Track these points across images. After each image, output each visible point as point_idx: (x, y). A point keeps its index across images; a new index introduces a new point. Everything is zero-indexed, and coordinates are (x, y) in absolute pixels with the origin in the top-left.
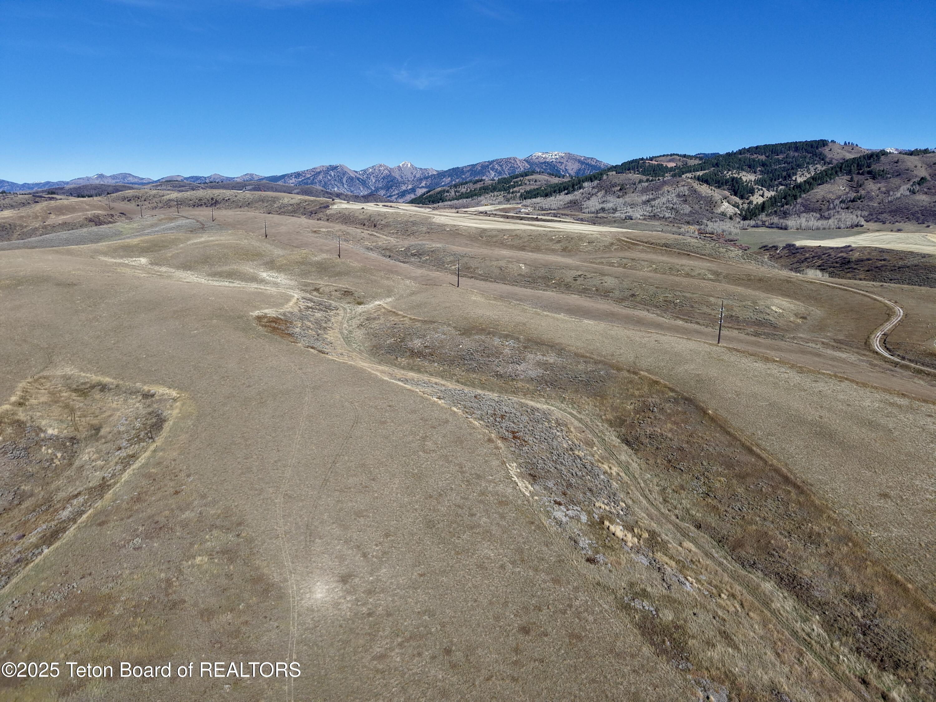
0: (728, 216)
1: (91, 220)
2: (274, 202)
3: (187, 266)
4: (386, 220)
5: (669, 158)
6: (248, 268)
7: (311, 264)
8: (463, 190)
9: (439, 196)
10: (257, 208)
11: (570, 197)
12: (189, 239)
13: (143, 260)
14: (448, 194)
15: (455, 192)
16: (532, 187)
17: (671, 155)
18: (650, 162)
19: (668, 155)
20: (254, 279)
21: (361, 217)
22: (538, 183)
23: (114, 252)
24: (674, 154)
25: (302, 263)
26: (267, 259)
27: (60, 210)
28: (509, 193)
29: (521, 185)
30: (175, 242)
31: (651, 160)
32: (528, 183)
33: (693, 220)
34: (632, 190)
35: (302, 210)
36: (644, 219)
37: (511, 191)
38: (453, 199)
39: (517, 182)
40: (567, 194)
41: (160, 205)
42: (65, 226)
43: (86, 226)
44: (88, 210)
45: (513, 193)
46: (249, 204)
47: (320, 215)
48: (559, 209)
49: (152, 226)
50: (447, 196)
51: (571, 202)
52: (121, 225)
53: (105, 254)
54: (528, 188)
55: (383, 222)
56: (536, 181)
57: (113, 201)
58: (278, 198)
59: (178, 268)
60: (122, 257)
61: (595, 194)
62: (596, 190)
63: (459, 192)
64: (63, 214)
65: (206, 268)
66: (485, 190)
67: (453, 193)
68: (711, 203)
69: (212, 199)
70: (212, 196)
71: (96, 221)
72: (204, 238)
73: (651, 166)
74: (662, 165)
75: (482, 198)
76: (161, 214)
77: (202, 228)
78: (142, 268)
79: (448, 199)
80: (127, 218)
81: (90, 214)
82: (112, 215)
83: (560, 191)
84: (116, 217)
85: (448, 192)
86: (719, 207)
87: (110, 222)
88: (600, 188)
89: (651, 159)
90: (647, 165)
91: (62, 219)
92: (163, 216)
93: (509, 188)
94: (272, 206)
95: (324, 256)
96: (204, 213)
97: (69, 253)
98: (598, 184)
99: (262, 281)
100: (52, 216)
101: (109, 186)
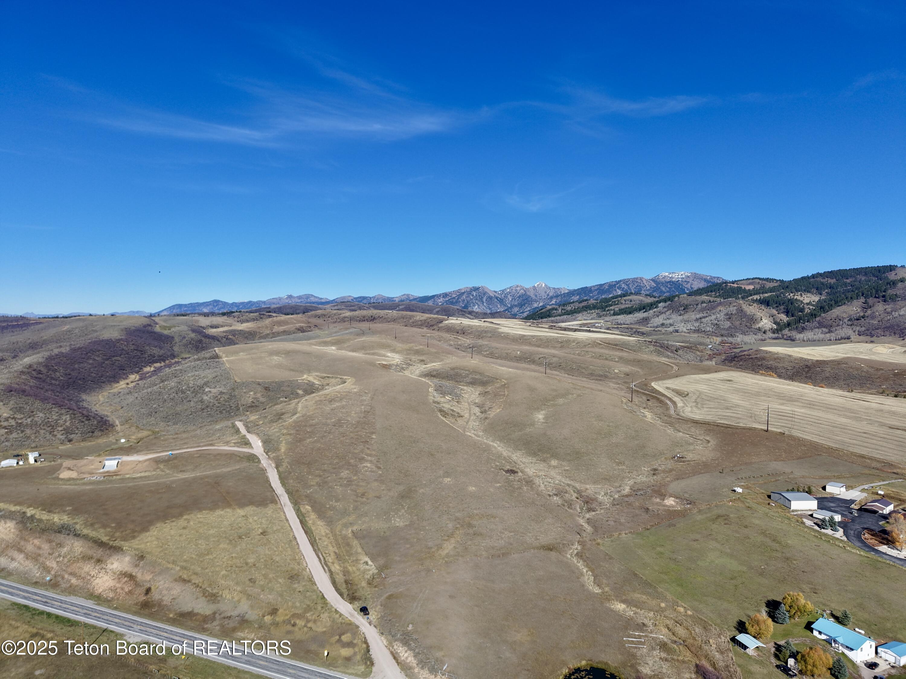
0: (763, 330)
1: (299, 330)
2: (410, 319)
3: (353, 351)
4: (471, 330)
5: (751, 281)
6: (382, 352)
7: (413, 350)
8: (569, 308)
9: (548, 313)
10: (399, 323)
11: (645, 315)
12: (356, 339)
13: (334, 348)
14: (555, 312)
15: (562, 309)
16: (627, 306)
17: (753, 279)
18: (732, 285)
19: (749, 279)
20: (384, 356)
21: (458, 328)
22: (633, 302)
23: (319, 344)
24: (756, 278)
25: (409, 350)
26: (392, 348)
27: (280, 323)
28: (604, 311)
29: (617, 304)
30: (349, 340)
31: (733, 284)
32: (624, 302)
33: (728, 334)
34: (693, 309)
35: (426, 324)
36: (688, 333)
37: (607, 309)
38: (560, 316)
39: (615, 302)
40: (644, 312)
41: (338, 320)
42: (285, 332)
43: (297, 333)
44: (295, 324)
45: (608, 311)
46: (394, 320)
47: (435, 327)
48: (631, 324)
49: (336, 332)
50: (554, 313)
51: (643, 318)
52: (317, 332)
53: (315, 345)
54: (623, 307)
55: (469, 331)
56: (631, 301)
57: (309, 317)
58: (413, 316)
59: (350, 351)
60: (323, 346)
61: (665, 313)
62: (666, 309)
63: (565, 310)
64: (282, 326)
65: (363, 351)
66: (587, 308)
67: (560, 311)
68: (752, 320)
69: (372, 316)
70: (372, 314)
71: (301, 330)
72: (364, 339)
73: (732, 289)
74: (741, 287)
75: (580, 314)
76: (339, 326)
77: (363, 333)
78: (332, 350)
79: (554, 315)
80: (319, 329)
81: (298, 325)
82: (310, 327)
83: (640, 310)
84: (312, 328)
85: (556, 309)
86: (758, 323)
87: (309, 331)
88: (669, 308)
89: (733, 282)
90: (729, 287)
91: (282, 328)
92: (342, 327)
93: (606, 306)
94: (409, 321)
95: (421, 347)
96: (365, 325)
97: (298, 343)
98: (669, 304)
99: (388, 357)
100: (276, 327)
101: (301, 306)
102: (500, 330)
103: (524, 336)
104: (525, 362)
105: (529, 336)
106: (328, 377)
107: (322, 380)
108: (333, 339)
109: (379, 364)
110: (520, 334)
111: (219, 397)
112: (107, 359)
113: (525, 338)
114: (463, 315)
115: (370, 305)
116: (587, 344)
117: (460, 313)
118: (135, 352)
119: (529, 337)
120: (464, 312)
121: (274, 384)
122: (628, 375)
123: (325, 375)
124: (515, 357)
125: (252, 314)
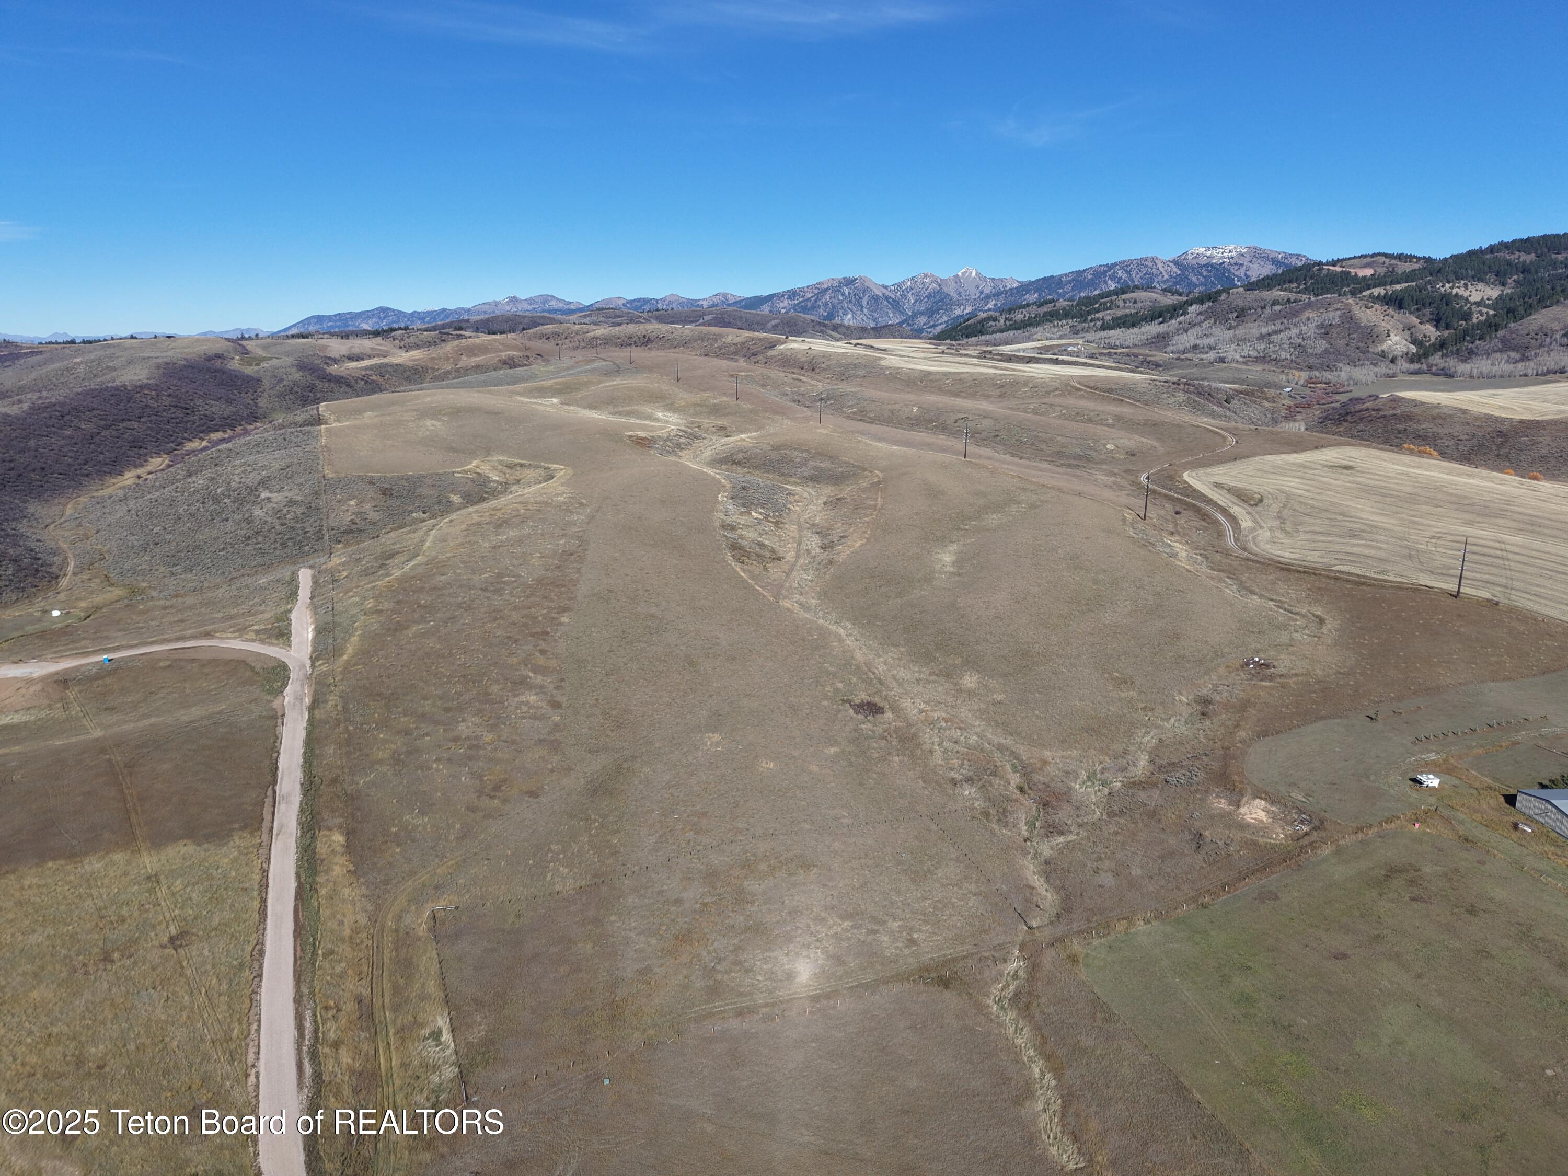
0: (1391, 357)
1: (505, 363)
2: (716, 340)
3: (592, 407)
4: (828, 363)
5: (1369, 260)
6: (647, 409)
7: (707, 406)
8: (1019, 317)
9: (979, 327)
10: (694, 348)
11: (1163, 328)
12: (601, 382)
13: (555, 401)
14: (993, 323)
15: (1006, 319)
16: (1127, 311)
17: (1373, 256)
18: (1331, 268)
19: (1364, 256)
20: (650, 417)
21: (803, 359)
22: (1140, 305)
23: (530, 393)
24: (1379, 254)
25: (698, 405)
26: (668, 402)
27: (472, 351)
28: (1085, 321)
29: (1110, 308)
30: (588, 384)
31: (1334, 265)
32: (1121, 304)
33: (1322, 364)
34: (1255, 317)
35: (745, 350)
36: (1245, 363)
37: (1090, 318)
38: (1002, 331)
39: (1105, 304)
40: (1160, 324)
41: (582, 344)
42: (478, 368)
43: (500, 369)
44: (501, 351)
45: (1091, 321)
46: (685, 343)
47: (760, 357)
48: (1135, 346)
49: (568, 368)
50: (991, 326)
51: (1158, 336)
52: (538, 367)
53: (521, 395)
54: (1120, 313)
56: (1135, 302)
57: (530, 339)
58: (721, 336)
59: (585, 408)
60: (536, 398)
61: (1200, 324)
62: (1202, 317)
63: (1011, 320)
64: (475, 355)
65: (610, 408)
66: (1052, 316)
67: (1002, 321)
68: (1371, 335)
69: (644, 336)
71: (510, 363)
72: (617, 381)
73: (1331, 275)
74: (1349, 273)
75: (1040, 328)
76: (579, 355)
77: (618, 370)
78: (553, 406)
79: (991, 330)
80: (543, 361)
81: (504, 355)
82: (528, 357)
83: (1153, 319)
84: (532, 359)
85: (995, 319)
86: (1381, 342)
87: (525, 365)
88: (1208, 314)
89: (1334, 263)
90: (1324, 272)
91: (474, 360)
92: (581, 358)
93: (1089, 313)
94: (712, 345)
95: (725, 399)
96: (621, 355)
97: (489, 392)
98: (1209, 308)
99: (657, 420)
100: (464, 358)
101: (525, 317)
102: (882, 362)
103: (930, 373)
104: (926, 428)
105: (938, 373)
106: (522, 465)
107: (508, 471)
108: (556, 384)
109: (631, 436)
110: (921, 371)
111: (285, 511)
112: (107, 427)
113: (931, 377)
114: (822, 331)
115: (650, 314)
116: (1051, 389)
117: (817, 328)
118: (173, 410)
119: (938, 377)
120: (825, 326)
121: (404, 482)
122: (1133, 455)
123: (517, 461)
124: (908, 418)
125: (425, 333)
